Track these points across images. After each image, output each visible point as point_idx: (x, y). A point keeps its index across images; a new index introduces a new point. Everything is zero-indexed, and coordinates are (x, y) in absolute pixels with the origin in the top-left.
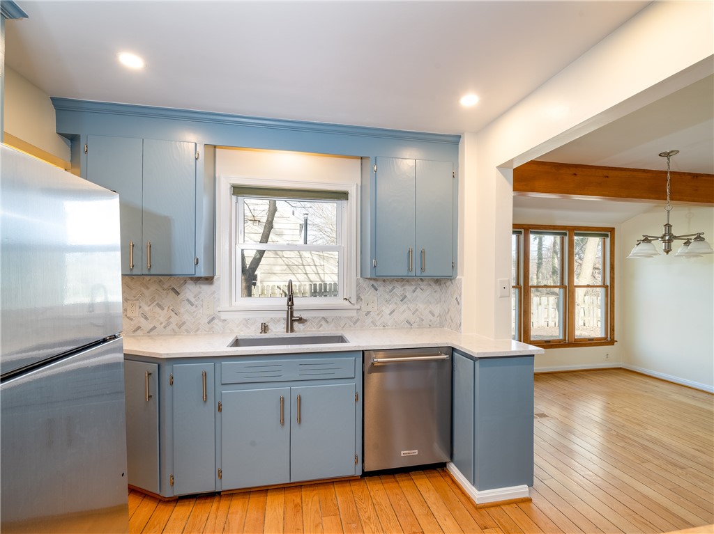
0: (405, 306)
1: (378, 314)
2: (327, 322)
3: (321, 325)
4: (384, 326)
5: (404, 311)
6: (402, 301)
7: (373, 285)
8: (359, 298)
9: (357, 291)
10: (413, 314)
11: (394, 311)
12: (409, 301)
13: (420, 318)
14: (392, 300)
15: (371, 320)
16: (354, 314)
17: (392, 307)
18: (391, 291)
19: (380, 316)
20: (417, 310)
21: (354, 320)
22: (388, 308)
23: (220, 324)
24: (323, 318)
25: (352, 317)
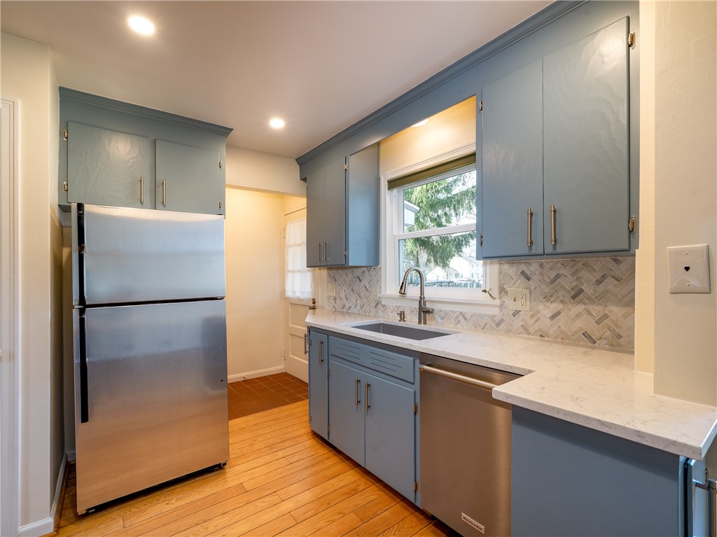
0: (580, 308)
1: (532, 316)
2: (465, 319)
3: (459, 321)
4: (541, 336)
5: (578, 316)
6: (573, 297)
7: (523, 273)
8: (502, 290)
9: (500, 281)
10: (598, 322)
11: (558, 313)
12: (589, 299)
13: (613, 331)
14: (555, 296)
15: (522, 323)
16: (496, 312)
17: (555, 306)
18: (553, 281)
19: (535, 319)
20: (606, 316)
21: (497, 320)
22: (549, 307)
23: (382, 308)
24: (461, 313)
25: (495, 316)
